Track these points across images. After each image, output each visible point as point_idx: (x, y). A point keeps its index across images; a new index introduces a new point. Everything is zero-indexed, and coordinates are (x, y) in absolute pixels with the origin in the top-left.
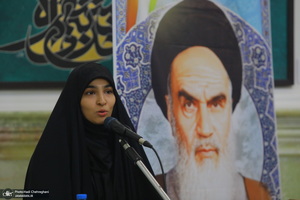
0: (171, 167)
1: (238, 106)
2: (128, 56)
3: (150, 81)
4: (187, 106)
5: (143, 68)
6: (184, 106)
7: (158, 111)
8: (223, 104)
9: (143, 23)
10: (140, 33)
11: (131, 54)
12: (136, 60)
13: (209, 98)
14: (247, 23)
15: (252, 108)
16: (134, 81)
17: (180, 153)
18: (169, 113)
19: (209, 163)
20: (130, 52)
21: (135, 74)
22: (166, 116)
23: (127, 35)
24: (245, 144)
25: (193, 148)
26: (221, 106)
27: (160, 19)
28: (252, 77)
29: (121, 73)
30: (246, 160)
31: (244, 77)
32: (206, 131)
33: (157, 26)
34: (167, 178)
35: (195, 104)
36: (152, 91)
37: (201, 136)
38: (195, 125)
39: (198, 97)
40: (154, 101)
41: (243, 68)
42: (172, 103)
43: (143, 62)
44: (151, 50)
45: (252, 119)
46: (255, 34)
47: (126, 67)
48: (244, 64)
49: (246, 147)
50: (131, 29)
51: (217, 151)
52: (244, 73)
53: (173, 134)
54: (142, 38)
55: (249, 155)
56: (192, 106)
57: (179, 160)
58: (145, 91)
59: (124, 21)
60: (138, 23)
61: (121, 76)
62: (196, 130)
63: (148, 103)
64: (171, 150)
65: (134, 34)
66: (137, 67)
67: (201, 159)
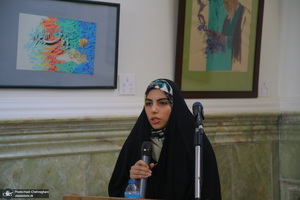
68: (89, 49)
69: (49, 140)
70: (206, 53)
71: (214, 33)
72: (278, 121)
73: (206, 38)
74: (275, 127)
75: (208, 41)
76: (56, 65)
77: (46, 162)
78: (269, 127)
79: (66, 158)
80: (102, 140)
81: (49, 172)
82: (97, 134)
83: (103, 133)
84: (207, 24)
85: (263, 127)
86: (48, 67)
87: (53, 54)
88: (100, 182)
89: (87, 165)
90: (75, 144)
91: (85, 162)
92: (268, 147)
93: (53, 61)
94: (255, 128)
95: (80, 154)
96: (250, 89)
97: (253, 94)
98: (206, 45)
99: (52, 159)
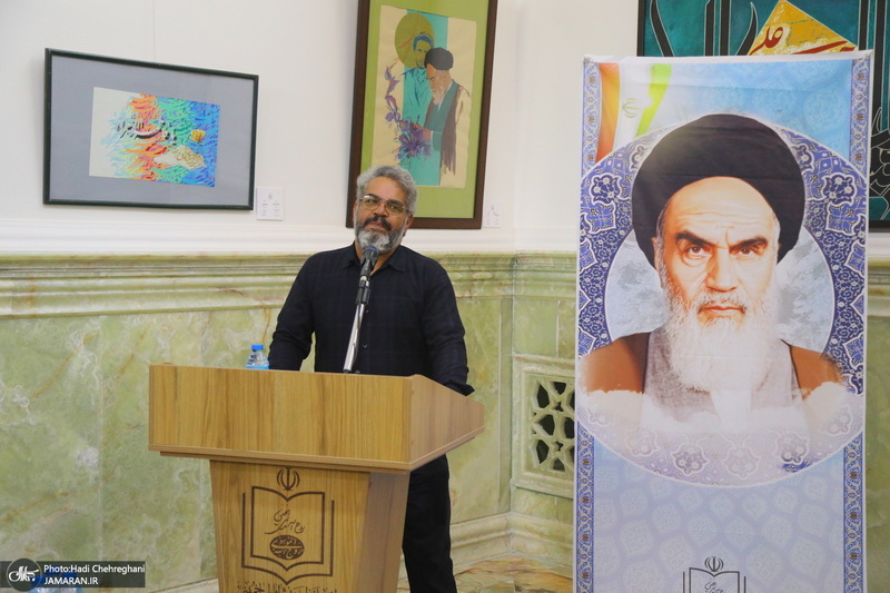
0: (658, 326)
1: (790, 254)
2: (598, 190)
3: (631, 220)
4: (691, 252)
5: (620, 205)
6: (687, 251)
7: (641, 256)
8: (761, 250)
9: (623, 149)
10: (617, 162)
11: (604, 187)
12: (611, 195)
13: (734, 242)
14: (820, 145)
15: (817, 256)
16: (605, 220)
17: (672, 309)
18: (657, 260)
19: (725, 324)
20: (601, 185)
21: (608, 211)
22: (652, 261)
23: (599, 164)
24: (797, 303)
25: (697, 304)
26: (756, 252)
27: (655, 144)
28: (822, 216)
29: (586, 210)
30: (797, 324)
31: (805, 216)
32: (723, 283)
33: (648, 153)
34: (651, 338)
35: (706, 250)
36: (633, 231)
37: (712, 289)
38: (705, 275)
39: (714, 242)
40: (636, 244)
41: (807, 203)
42: (663, 247)
43: (622, 198)
44: (632, 183)
45: (817, 271)
46: (836, 158)
47: (594, 204)
48: (807, 199)
49: (801, 307)
50: (606, 157)
51: (742, 310)
52: (806, 211)
53: (662, 286)
54: (621, 168)
55: (804, 319)
56: (702, 252)
57: (671, 318)
58: (622, 233)
59: (595, 148)
60: (615, 150)
61: (586, 214)
62: (706, 281)
63: (626, 246)
64: (658, 305)
65: (610, 163)
66: (612, 202)
67: (710, 318)
68: (206, 146)
69: (141, 288)
70: (400, 156)
71: (412, 124)
72: (511, 265)
73: (400, 133)
74: (507, 275)
75: (402, 138)
76: (154, 170)
77: (136, 321)
78: (498, 274)
79: (170, 316)
80: (229, 290)
81: (142, 337)
82: (219, 280)
83: (230, 280)
84: (400, 111)
85: (489, 275)
86: (142, 173)
87: (149, 153)
88: (224, 354)
89: (204, 329)
90: (183, 295)
91: (199, 325)
92: (495, 305)
93: (149, 165)
94: (476, 275)
95: (192, 310)
96: (470, 215)
97: (474, 222)
98: (399, 144)
99: (147, 316)
